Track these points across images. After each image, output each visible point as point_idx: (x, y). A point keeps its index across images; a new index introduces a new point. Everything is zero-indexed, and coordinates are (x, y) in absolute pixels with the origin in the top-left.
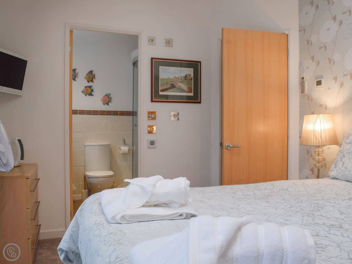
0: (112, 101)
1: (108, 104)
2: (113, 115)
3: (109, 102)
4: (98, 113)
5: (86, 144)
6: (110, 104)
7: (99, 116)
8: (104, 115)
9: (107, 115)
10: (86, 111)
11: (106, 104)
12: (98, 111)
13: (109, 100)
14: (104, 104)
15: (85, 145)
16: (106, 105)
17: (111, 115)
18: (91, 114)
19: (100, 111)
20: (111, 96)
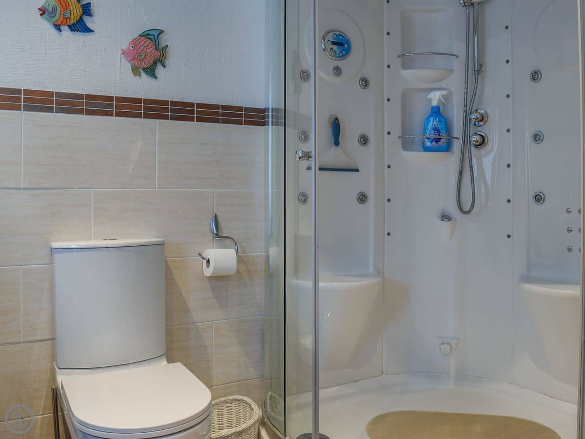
0: (167, 63)
1: (151, 71)
2: (174, 118)
3: (155, 63)
4: (111, 106)
5: (56, 245)
6: (160, 70)
7: (114, 118)
8: (138, 116)
9: (147, 116)
10: (59, 95)
11: (144, 69)
12: (110, 98)
13: (157, 54)
14: (135, 71)
15: (53, 251)
16: (143, 74)
17: (165, 117)
18: (81, 112)
19: (118, 99)
20: (164, 41)
